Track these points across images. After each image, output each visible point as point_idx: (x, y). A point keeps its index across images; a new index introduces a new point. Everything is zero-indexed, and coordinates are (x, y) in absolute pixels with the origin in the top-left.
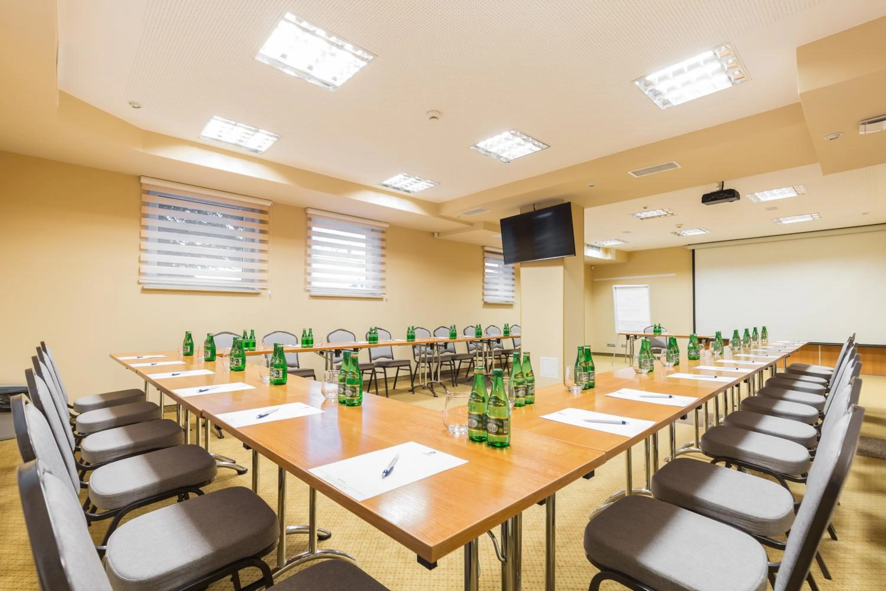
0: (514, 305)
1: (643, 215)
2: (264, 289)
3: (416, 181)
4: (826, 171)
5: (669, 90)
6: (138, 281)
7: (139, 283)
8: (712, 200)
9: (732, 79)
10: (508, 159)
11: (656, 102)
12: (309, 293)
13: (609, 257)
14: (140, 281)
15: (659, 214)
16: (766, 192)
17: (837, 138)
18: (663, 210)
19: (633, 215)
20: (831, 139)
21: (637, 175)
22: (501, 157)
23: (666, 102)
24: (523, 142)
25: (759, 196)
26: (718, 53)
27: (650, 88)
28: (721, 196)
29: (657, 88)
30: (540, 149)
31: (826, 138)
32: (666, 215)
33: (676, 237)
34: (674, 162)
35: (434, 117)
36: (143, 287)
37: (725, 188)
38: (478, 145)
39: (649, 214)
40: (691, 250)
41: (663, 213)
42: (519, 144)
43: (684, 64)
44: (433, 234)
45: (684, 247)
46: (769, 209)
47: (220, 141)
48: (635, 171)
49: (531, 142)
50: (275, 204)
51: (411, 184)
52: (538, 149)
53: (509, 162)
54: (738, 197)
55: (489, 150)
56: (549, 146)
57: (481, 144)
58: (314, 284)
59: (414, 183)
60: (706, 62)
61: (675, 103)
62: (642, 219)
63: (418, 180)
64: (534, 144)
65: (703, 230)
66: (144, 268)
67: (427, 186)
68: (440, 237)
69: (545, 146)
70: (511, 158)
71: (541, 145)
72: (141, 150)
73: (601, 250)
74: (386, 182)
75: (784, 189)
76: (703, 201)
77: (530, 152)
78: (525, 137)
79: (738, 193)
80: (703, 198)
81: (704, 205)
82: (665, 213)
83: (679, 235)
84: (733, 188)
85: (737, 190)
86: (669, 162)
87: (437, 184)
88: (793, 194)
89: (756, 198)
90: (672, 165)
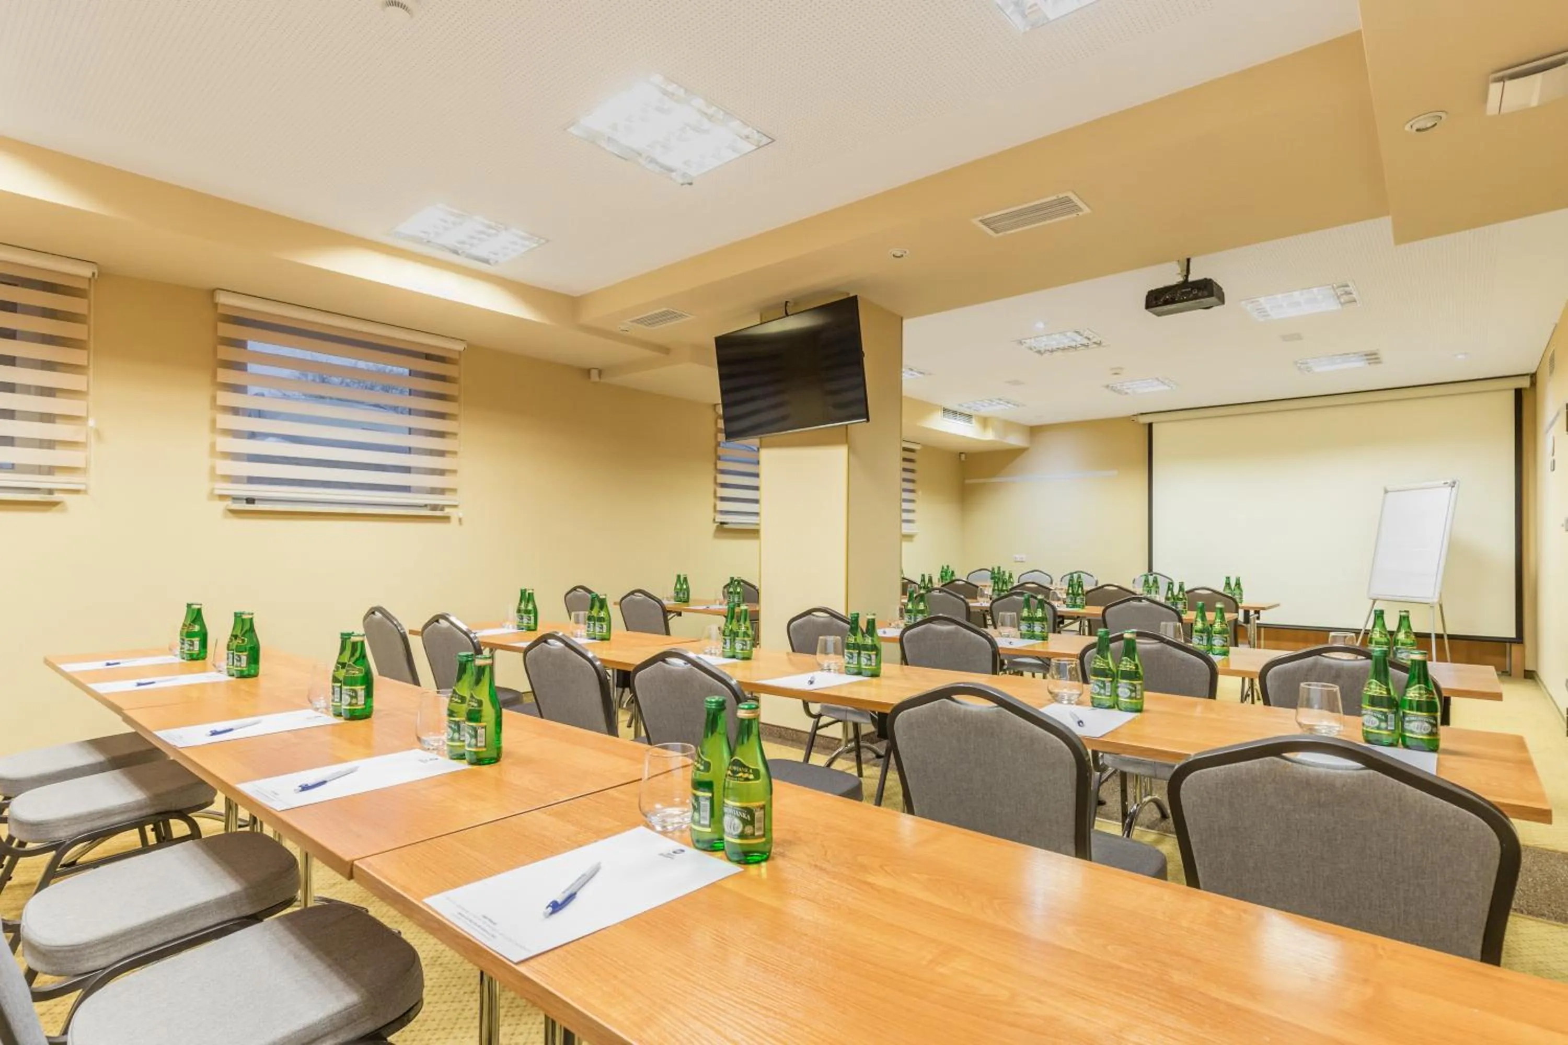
1: (1039, 343)
3: (488, 230)
4: (1403, 236)
8: (1166, 303)
10: (687, 175)
12: (223, 503)
13: (989, 436)
15: (1074, 344)
16: (1279, 296)
17: (1434, 125)
18: (1078, 333)
19: (1020, 341)
20: (1418, 130)
21: (997, 232)
22: (669, 168)
24: (705, 123)
25: (1267, 307)
28: (1183, 294)
30: (754, 146)
31: (1407, 128)
32: (1086, 346)
33: (1114, 395)
34: (1072, 197)
37: (1191, 278)
38: (584, 122)
39: (1050, 340)
40: (1144, 424)
41: (1080, 341)
42: (695, 129)
44: (587, 372)
45: (1134, 418)
46: (1286, 338)
48: (986, 217)
49: (724, 126)
51: (480, 240)
52: (749, 146)
53: (690, 184)
54: (1222, 300)
55: (625, 143)
56: (773, 140)
57: (591, 120)
59: (485, 237)
62: (1039, 352)
63: (489, 227)
64: (737, 133)
65: (1163, 383)
67: (521, 245)
68: (602, 381)
69: (764, 140)
70: (694, 170)
71: (755, 134)
73: (974, 420)
74: (408, 230)
75: (1315, 290)
76: (1148, 306)
77: (732, 155)
78: (705, 109)
79: (1221, 289)
80: (1148, 297)
81: (1149, 314)
82: (1085, 341)
83: (1119, 392)
84: (1208, 277)
85: (1219, 281)
86: (1061, 196)
87: (543, 241)
88: (1332, 306)
89: (1261, 311)
90: (1065, 205)
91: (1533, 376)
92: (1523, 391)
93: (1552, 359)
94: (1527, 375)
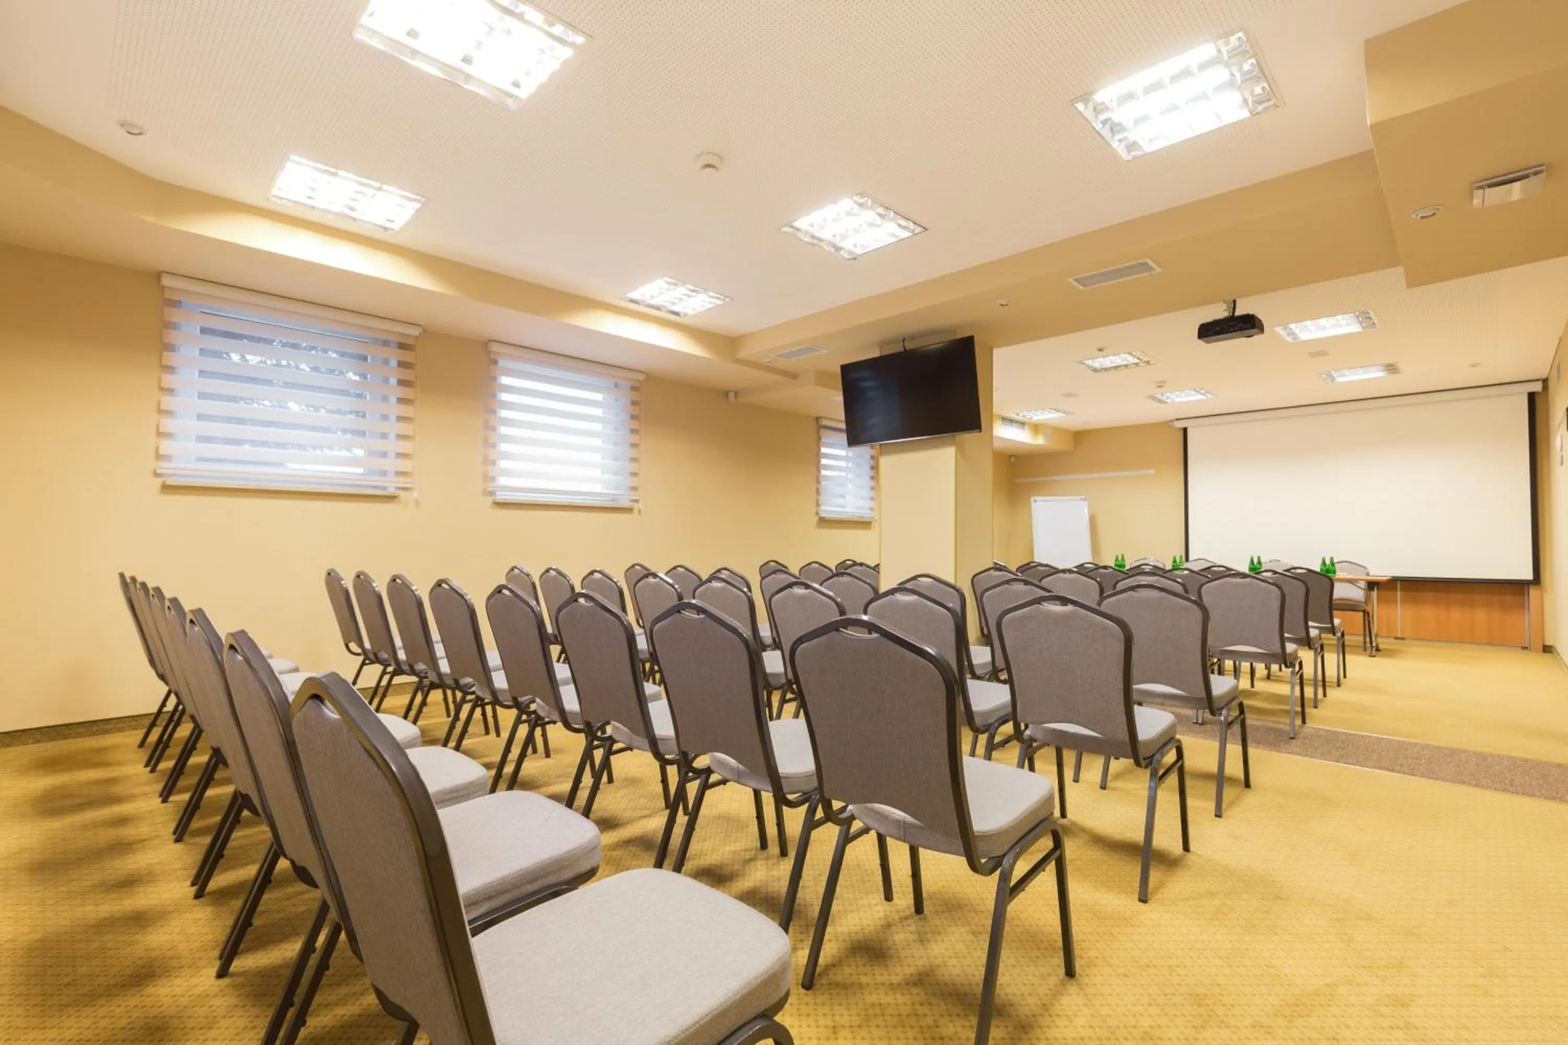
0: (873, 523)
1: (1098, 363)
2: (406, 489)
3: (690, 293)
4: (1414, 281)
5: (1137, 121)
6: (155, 471)
7: (156, 475)
8: (1215, 333)
9: (1250, 103)
10: (854, 253)
11: (1115, 144)
12: (493, 498)
13: (1040, 441)
14: (159, 471)
15: (1125, 363)
16: (1308, 323)
17: (1434, 214)
18: (1130, 354)
19: (1081, 363)
20: (1422, 217)
21: (1084, 285)
22: (841, 249)
23: (1131, 147)
24: (878, 220)
25: (1297, 331)
26: (1224, 50)
27: (1102, 117)
28: (1230, 326)
29: (1116, 118)
30: (910, 234)
31: (1413, 216)
32: (1137, 364)
33: (1154, 404)
34: (1149, 261)
35: (708, 166)
36: (164, 482)
37: (1237, 313)
38: (796, 224)
39: (1108, 362)
40: (1179, 429)
41: (1132, 360)
42: (871, 225)
43: (1165, 68)
44: (726, 394)
45: (1170, 424)
46: (1313, 355)
47: (351, 218)
48: (1080, 276)
49: (892, 220)
50: (428, 333)
51: (681, 300)
52: (906, 234)
53: (855, 259)
54: (1261, 329)
55: (817, 234)
56: (926, 229)
57: (802, 223)
58: (503, 481)
59: (685, 297)
60: (1203, 67)
61: (1149, 148)
62: (1096, 371)
63: (692, 291)
64: (900, 226)
65: (1201, 393)
66: (166, 447)
67: (710, 303)
68: (738, 401)
69: (918, 230)
70: (859, 251)
71: (912, 226)
72: (151, 219)
73: (1026, 427)
74: (634, 295)
75: (1339, 317)
76: (1200, 336)
77: (893, 240)
78: (881, 210)
79: (1260, 321)
80: (1199, 330)
81: (1201, 343)
82: (1136, 361)
83: (1160, 401)
84: (1251, 313)
85: (1260, 316)
86: (1140, 261)
87: (728, 299)
88: (1355, 328)
89: (1291, 333)
90: (1144, 267)
91: (1545, 381)
92: (1536, 395)
93: (1558, 368)
94: (1538, 380)
